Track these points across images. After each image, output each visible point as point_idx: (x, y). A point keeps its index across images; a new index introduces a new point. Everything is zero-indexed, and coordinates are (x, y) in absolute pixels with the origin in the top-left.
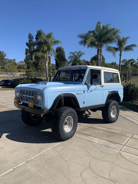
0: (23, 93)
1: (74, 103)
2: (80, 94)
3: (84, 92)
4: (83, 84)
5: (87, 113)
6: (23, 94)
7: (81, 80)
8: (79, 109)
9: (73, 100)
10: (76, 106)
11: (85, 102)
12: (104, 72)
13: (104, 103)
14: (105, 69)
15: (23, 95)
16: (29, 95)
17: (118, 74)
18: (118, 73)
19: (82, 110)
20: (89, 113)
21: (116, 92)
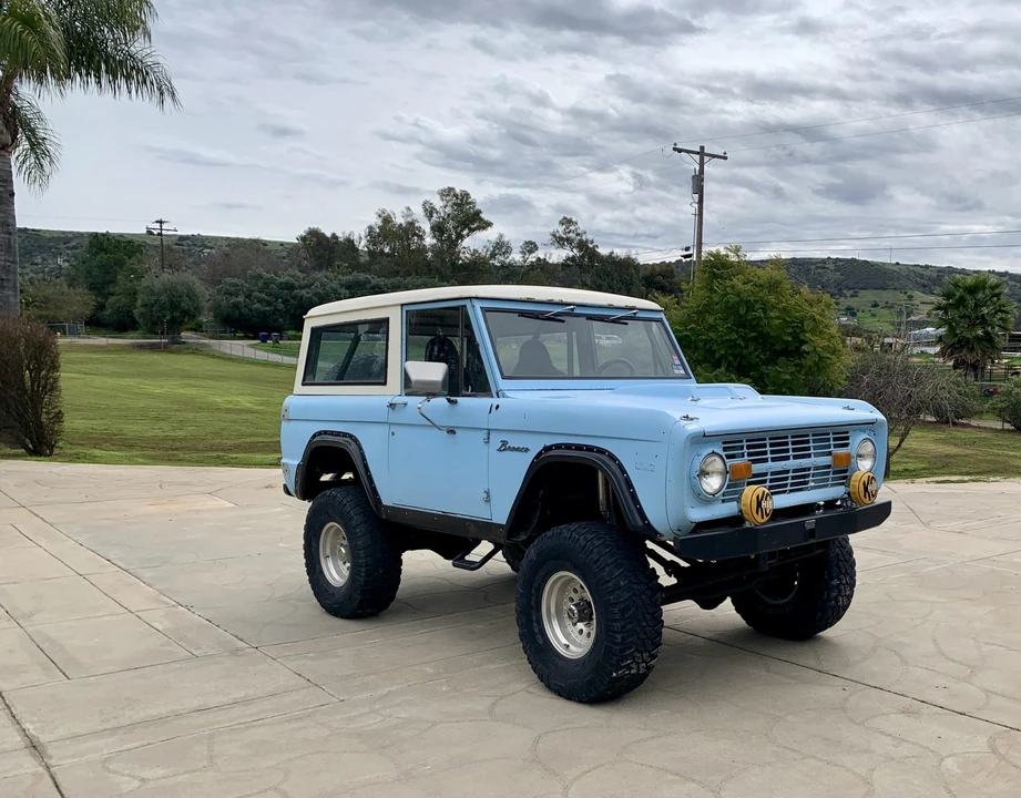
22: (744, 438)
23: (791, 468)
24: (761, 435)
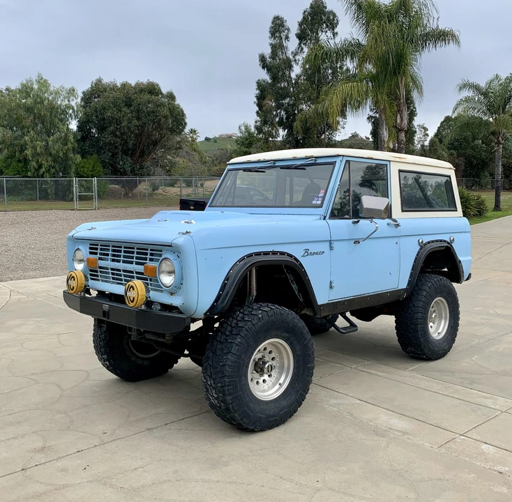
0: (101, 254)
1: (294, 286)
2: (317, 253)
3: (331, 248)
4: (327, 218)
5: (341, 322)
6: (100, 259)
7: (319, 202)
8: (314, 311)
9: (290, 277)
10: (301, 300)
11: (333, 285)
12: (400, 171)
13: (403, 285)
14: (402, 160)
15: (102, 263)
16: (124, 262)
17: (449, 177)
18: (452, 173)
19: (324, 314)
20: (349, 325)
21: (446, 244)
22: (100, 243)
23: (122, 269)
24: (107, 243)
